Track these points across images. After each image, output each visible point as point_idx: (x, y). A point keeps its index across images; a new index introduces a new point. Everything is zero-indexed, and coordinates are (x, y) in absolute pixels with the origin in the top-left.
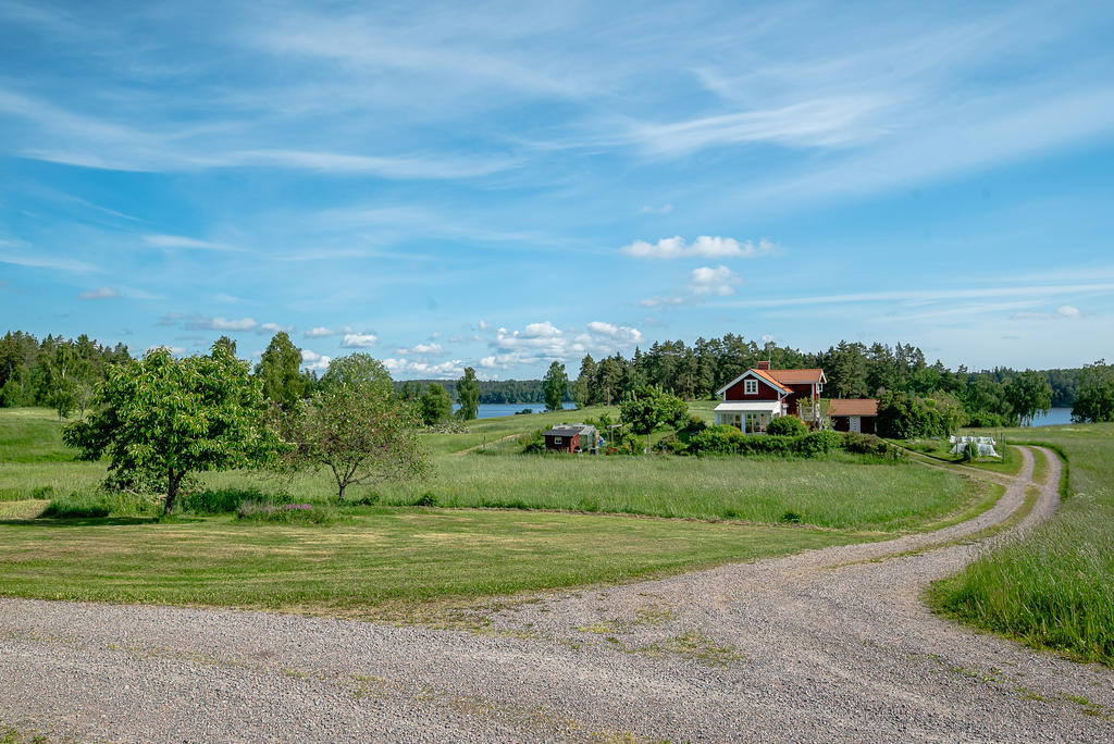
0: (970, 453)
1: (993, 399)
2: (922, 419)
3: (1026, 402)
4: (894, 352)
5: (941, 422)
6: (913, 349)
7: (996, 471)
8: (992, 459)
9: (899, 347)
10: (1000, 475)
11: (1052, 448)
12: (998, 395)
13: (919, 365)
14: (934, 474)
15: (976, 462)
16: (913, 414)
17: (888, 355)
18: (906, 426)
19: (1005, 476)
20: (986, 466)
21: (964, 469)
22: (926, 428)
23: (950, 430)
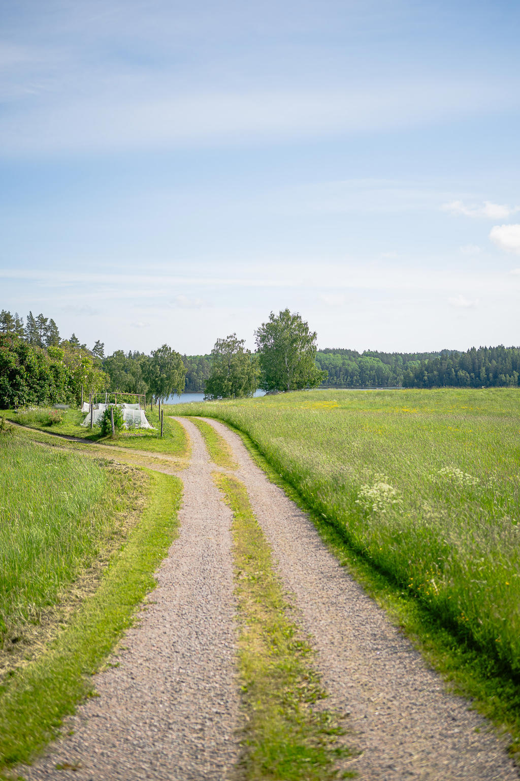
0: (111, 423)
1: (129, 378)
2: (42, 377)
3: (162, 380)
4: (25, 323)
5: (70, 383)
6: (46, 319)
7: (152, 451)
8: (143, 433)
9: (30, 318)
10: (161, 457)
11: (215, 417)
12: (133, 374)
13: (53, 339)
14: (48, 461)
15: (119, 439)
16: (29, 369)
17: (19, 326)
18: (16, 386)
19: (169, 458)
20: (137, 443)
21: (102, 450)
22: (47, 390)
23: (82, 395)
